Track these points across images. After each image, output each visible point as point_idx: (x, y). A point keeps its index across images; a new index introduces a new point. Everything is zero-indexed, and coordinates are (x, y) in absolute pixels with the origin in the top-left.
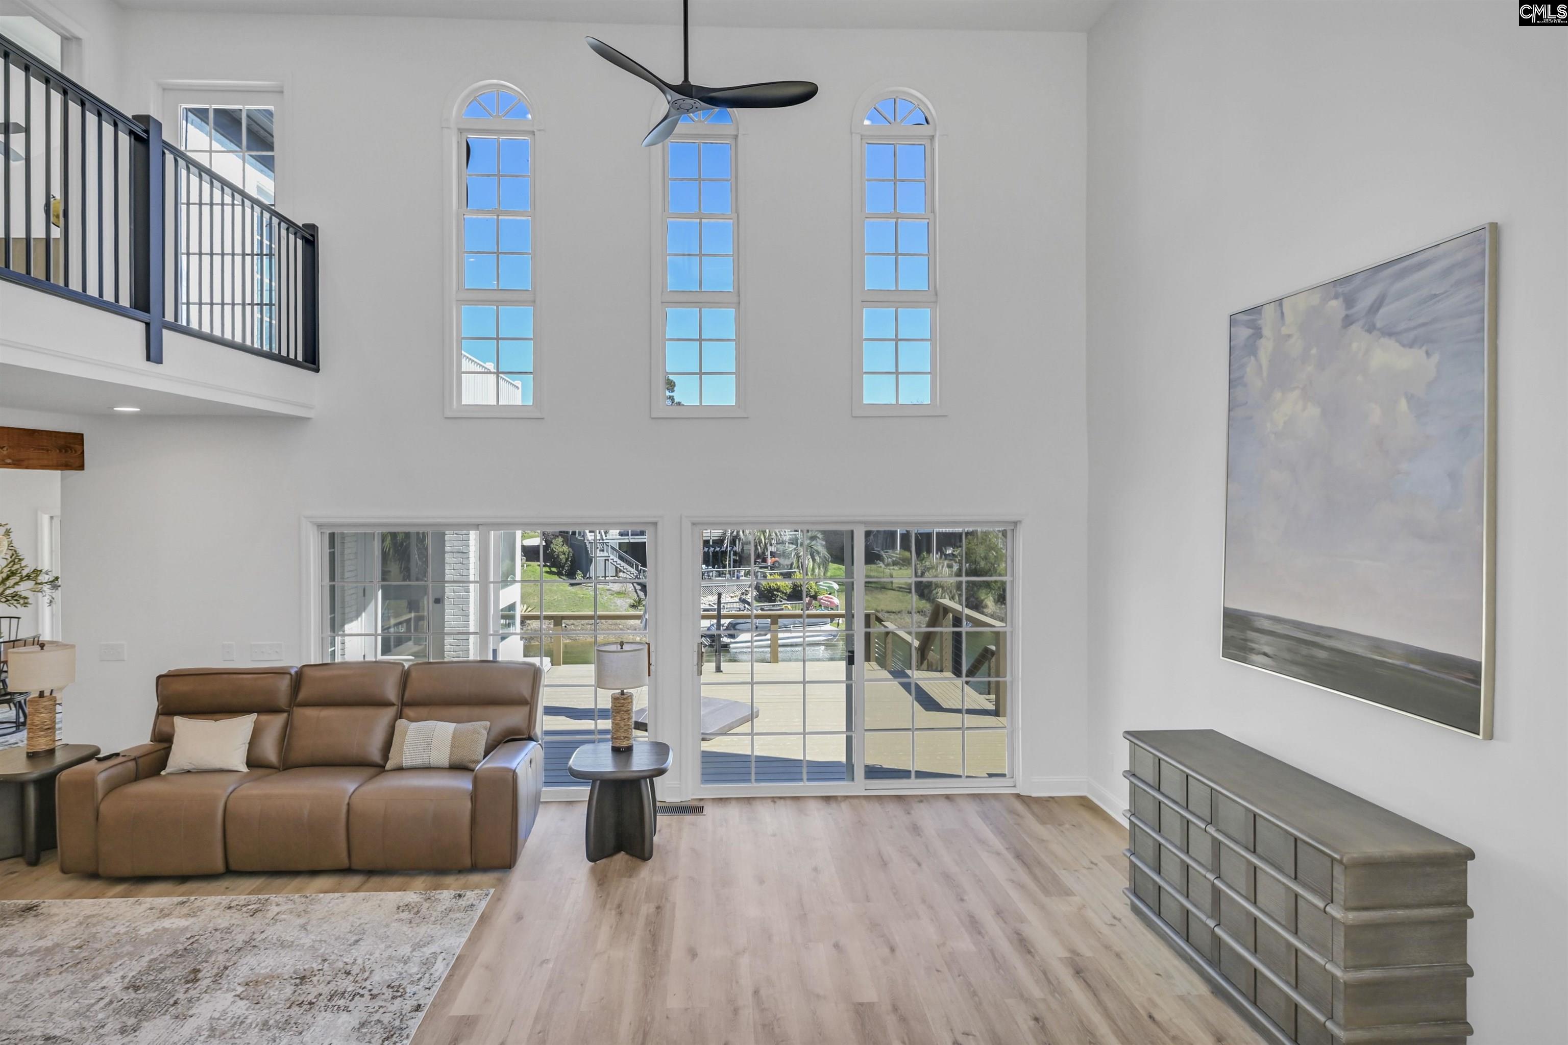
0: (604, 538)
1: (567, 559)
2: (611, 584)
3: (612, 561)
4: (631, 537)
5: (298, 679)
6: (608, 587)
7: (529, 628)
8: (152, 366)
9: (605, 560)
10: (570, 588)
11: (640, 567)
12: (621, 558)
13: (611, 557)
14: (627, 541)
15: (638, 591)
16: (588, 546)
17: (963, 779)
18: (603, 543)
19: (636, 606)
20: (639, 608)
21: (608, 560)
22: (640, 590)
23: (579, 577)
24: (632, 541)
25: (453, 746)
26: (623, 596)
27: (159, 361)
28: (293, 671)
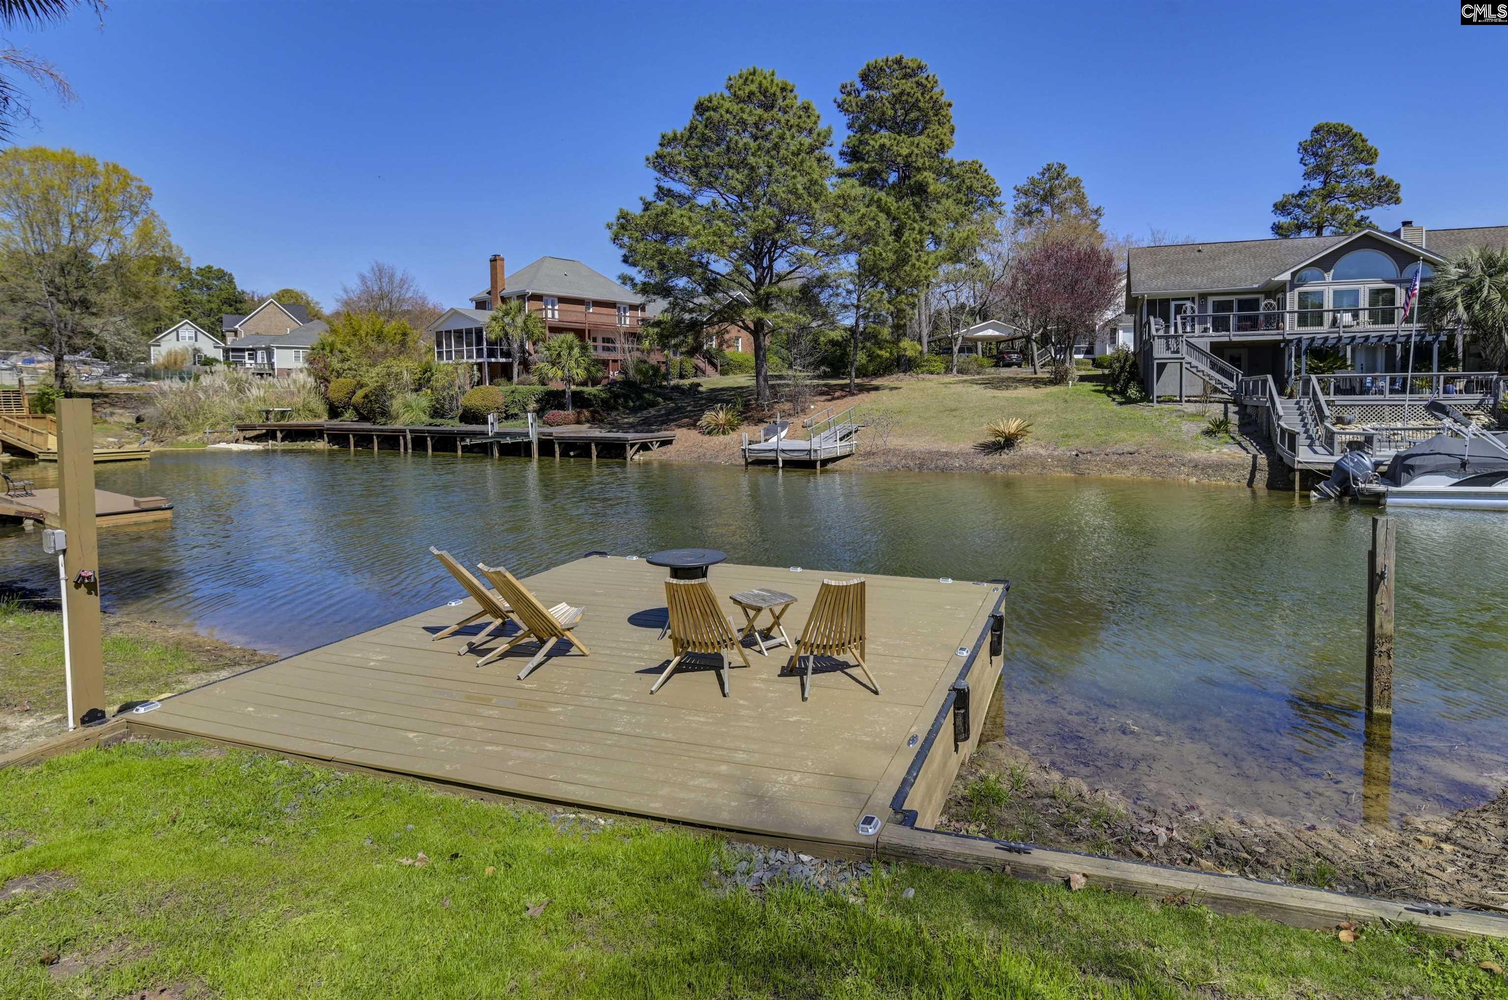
1: (1122, 368)
2: (1187, 405)
3: (1192, 369)
4: (1232, 333)
6: (1179, 407)
10: (1118, 408)
11: (1240, 377)
12: (1213, 366)
13: (1190, 363)
14: (1227, 339)
15: (1230, 415)
19: (1215, 433)
20: (1219, 435)
21: (1186, 368)
23: (1133, 392)
24: (1234, 339)
26: (1198, 418)
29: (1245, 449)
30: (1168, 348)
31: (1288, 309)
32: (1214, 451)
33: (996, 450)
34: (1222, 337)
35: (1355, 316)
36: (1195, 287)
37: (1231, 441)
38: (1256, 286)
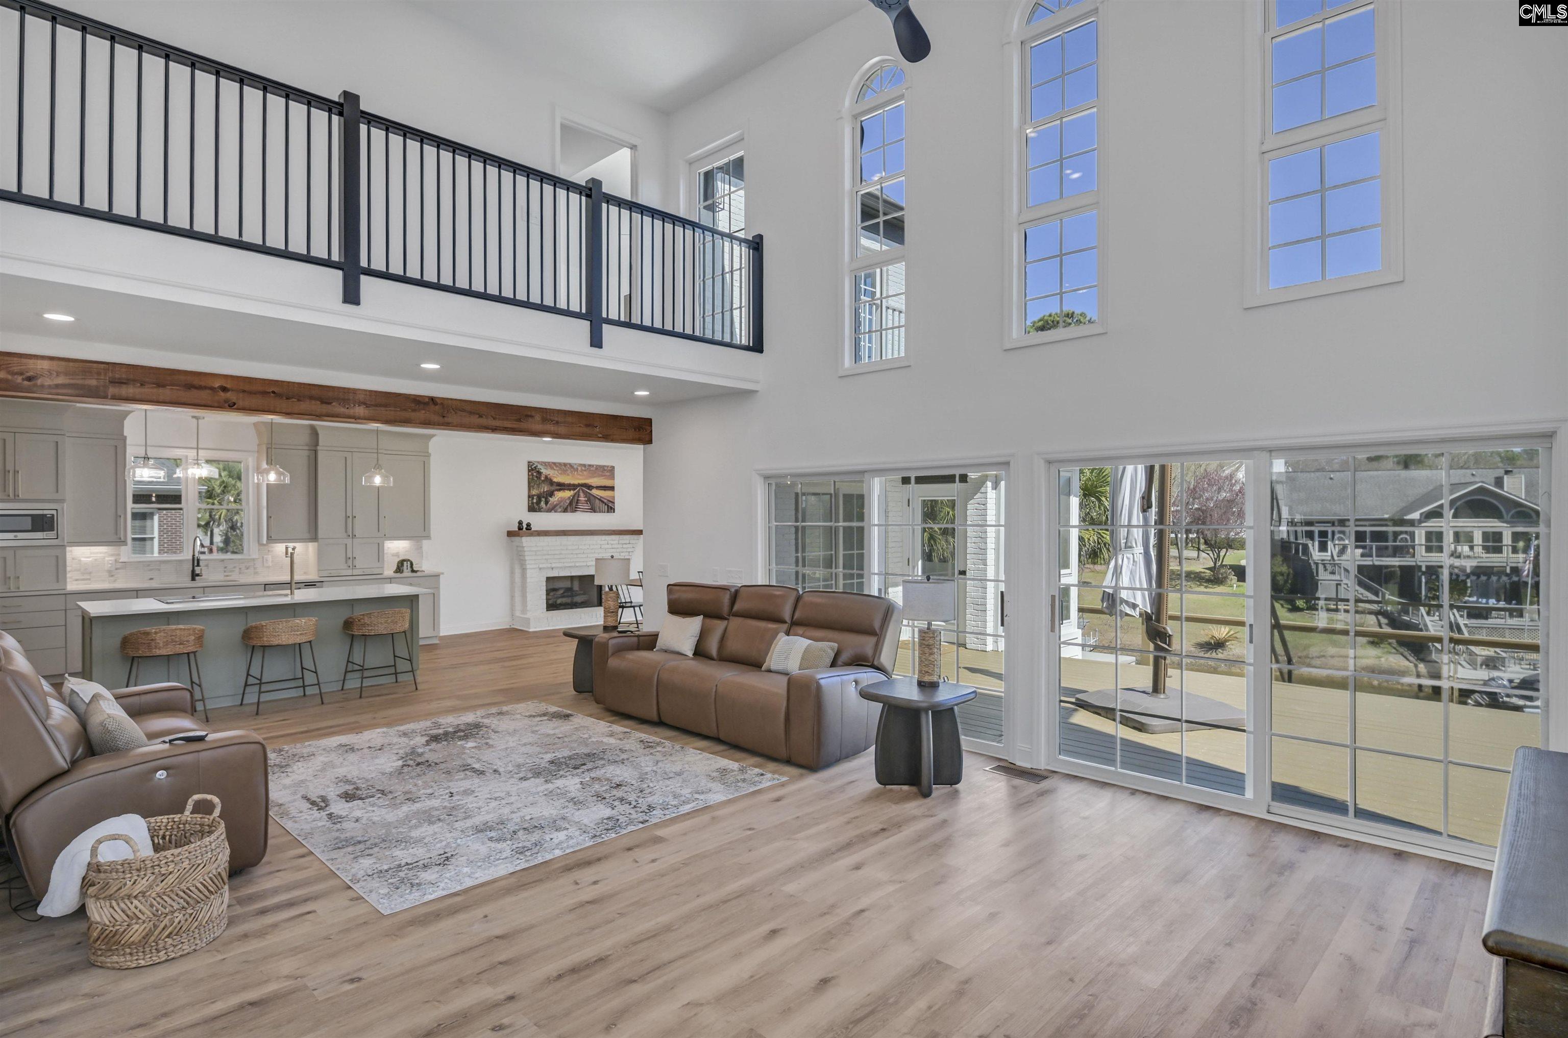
0: (1336, 558)
1: (1286, 582)
3: (1346, 586)
4: (1375, 558)
5: (735, 595)
7: (1231, 653)
8: (595, 350)
9: (1337, 585)
12: (1361, 585)
13: (1344, 582)
14: (1371, 563)
16: (1314, 567)
17: (1444, 838)
18: (1335, 564)
19: (1377, 643)
20: (1382, 646)
21: (1340, 584)
22: (1387, 624)
23: (1300, 602)
24: (1377, 563)
25: (802, 659)
27: (600, 347)
28: (733, 590)
29: (1408, 660)
30: (1326, 570)
31: (1417, 542)
32: (1383, 659)
33: (1211, 649)
34: (1368, 562)
35: (1472, 548)
36: (1335, 514)
37: (1394, 651)
38: (1386, 516)
